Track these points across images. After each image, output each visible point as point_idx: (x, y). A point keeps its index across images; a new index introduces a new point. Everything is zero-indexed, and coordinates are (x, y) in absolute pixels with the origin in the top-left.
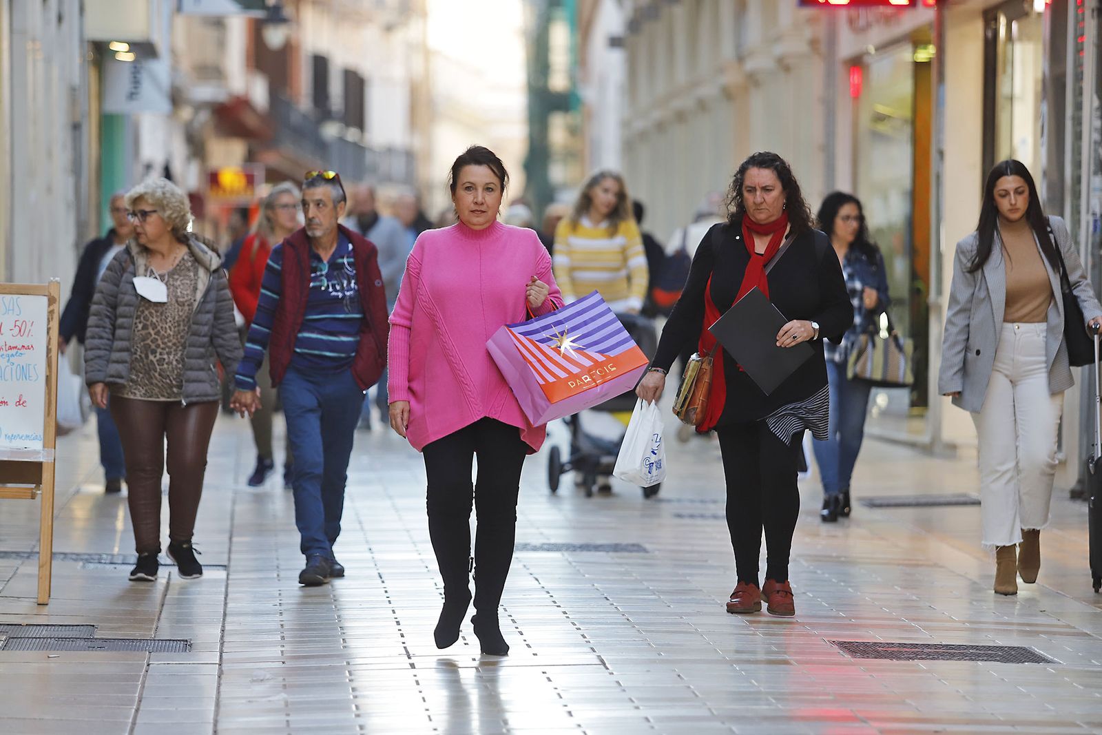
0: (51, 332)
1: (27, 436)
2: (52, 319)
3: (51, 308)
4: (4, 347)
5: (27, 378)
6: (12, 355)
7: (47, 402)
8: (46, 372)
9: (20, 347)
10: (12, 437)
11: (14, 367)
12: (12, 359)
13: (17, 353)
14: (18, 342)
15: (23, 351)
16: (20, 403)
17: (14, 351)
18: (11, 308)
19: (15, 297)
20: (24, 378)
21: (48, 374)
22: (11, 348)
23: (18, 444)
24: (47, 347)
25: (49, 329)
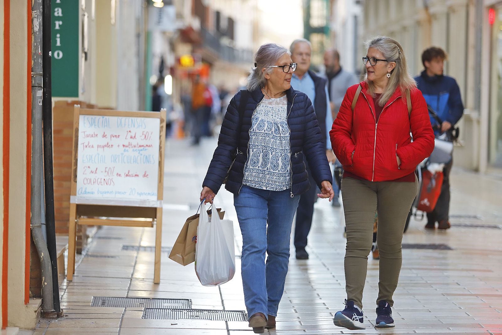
0: (161, 138)
1: (149, 194)
2: (162, 130)
3: (162, 125)
4: (137, 146)
5: (149, 162)
6: (141, 150)
7: (159, 175)
8: (159, 159)
9: (145, 145)
10: (140, 194)
11: (142, 156)
12: (141, 152)
13: (144, 149)
14: (144, 143)
15: (147, 148)
16: (145, 175)
17: (142, 148)
18: (141, 125)
19: (143, 119)
20: (147, 162)
21: (160, 160)
22: (140, 146)
23: (143, 197)
24: (160, 146)
25: (160, 136)
